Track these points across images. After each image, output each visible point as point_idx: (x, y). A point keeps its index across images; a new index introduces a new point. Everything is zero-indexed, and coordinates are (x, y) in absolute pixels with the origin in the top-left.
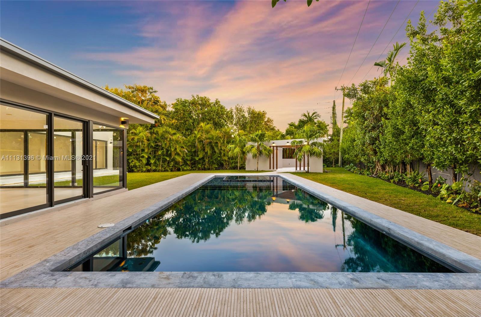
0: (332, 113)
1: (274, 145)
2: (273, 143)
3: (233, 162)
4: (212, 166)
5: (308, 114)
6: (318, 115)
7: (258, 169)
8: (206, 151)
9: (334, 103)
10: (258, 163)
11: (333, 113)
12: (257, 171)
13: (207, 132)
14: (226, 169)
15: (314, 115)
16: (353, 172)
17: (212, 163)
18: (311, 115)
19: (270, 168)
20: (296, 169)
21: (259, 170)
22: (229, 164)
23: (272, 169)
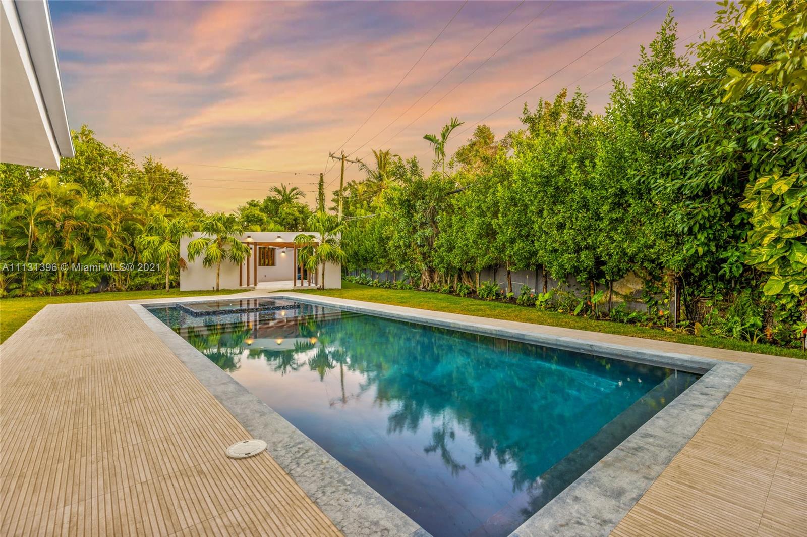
0: (318, 193)
1: (249, 240)
2: (249, 237)
3: (137, 274)
4: (78, 283)
5: (284, 189)
6: (301, 194)
7: (218, 285)
8: (67, 247)
9: (322, 177)
10: (219, 274)
11: (320, 193)
12: (217, 291)
13: (66, 202)
14: (119, 290)
15: (294, 192)
16: (372, 286)
17: (78, 278)
18: (288, 192)
19: (241, 285)
20: (295, 285)
21: (220, 289)
22: (125, 280)
23: (245, 286)
